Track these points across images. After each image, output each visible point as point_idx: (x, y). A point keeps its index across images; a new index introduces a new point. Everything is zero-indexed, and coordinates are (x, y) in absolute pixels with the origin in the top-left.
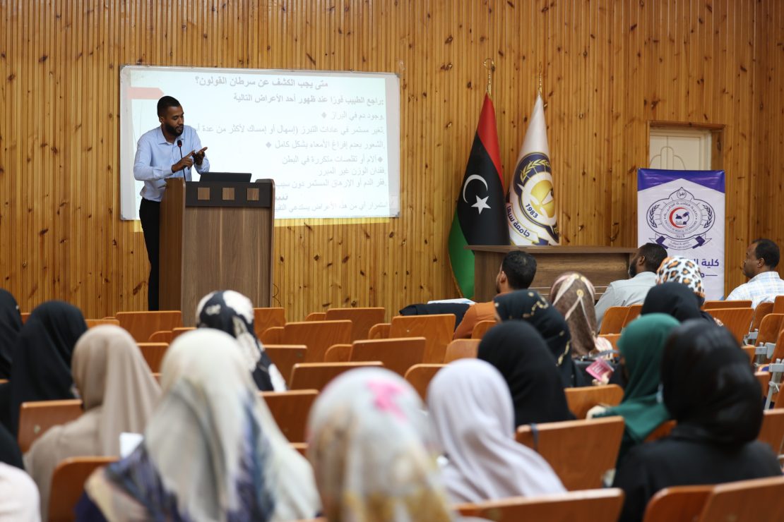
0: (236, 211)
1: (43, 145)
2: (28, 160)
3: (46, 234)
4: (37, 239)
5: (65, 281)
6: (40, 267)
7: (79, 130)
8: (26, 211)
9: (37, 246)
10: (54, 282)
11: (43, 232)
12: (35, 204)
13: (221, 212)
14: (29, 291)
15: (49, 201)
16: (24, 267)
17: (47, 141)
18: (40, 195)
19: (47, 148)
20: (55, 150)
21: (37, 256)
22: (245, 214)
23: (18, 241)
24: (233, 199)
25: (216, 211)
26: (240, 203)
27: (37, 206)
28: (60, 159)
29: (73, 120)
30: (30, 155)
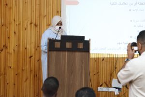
0: (74, 53)
1: (31, 23)
2: (25, 29)
3: (32, 58)
4: (28, 59)
5: (39, 76)
6: (29, 70)
7: (45, 17)
8: (24, 49)
9: (28, 62)
10: (35, 76)
11: (31, 57)
12: (28, 46)
13: (67, 53)
14: (25, 80)
15: (33, 45)
16: (23, 70)
17: (33, 22)
18: (30, 43)
19: (33, 24)
20: (36, 25)
21: (28, 66)
22: (77, 54)
23: (21, 60)
24: (71, 47)
25: (64, 53)
26: (74, 49)
27: (28, 47)
28: (38, 29)
29: (43, 13)
30: (26, 27)
